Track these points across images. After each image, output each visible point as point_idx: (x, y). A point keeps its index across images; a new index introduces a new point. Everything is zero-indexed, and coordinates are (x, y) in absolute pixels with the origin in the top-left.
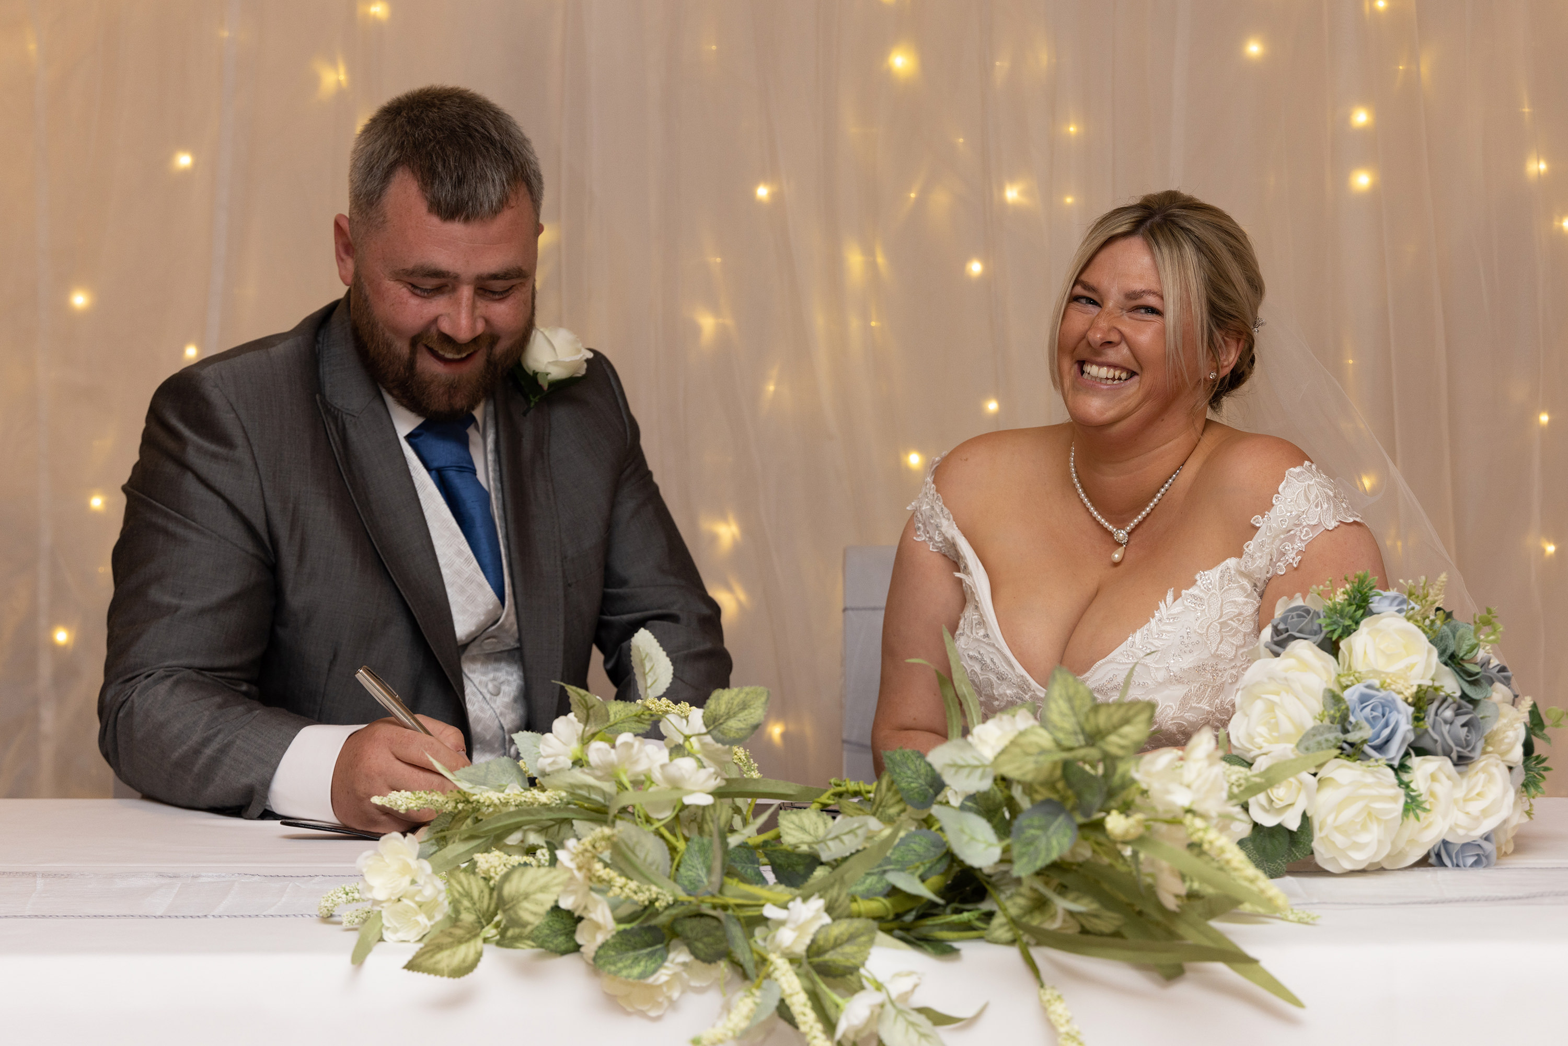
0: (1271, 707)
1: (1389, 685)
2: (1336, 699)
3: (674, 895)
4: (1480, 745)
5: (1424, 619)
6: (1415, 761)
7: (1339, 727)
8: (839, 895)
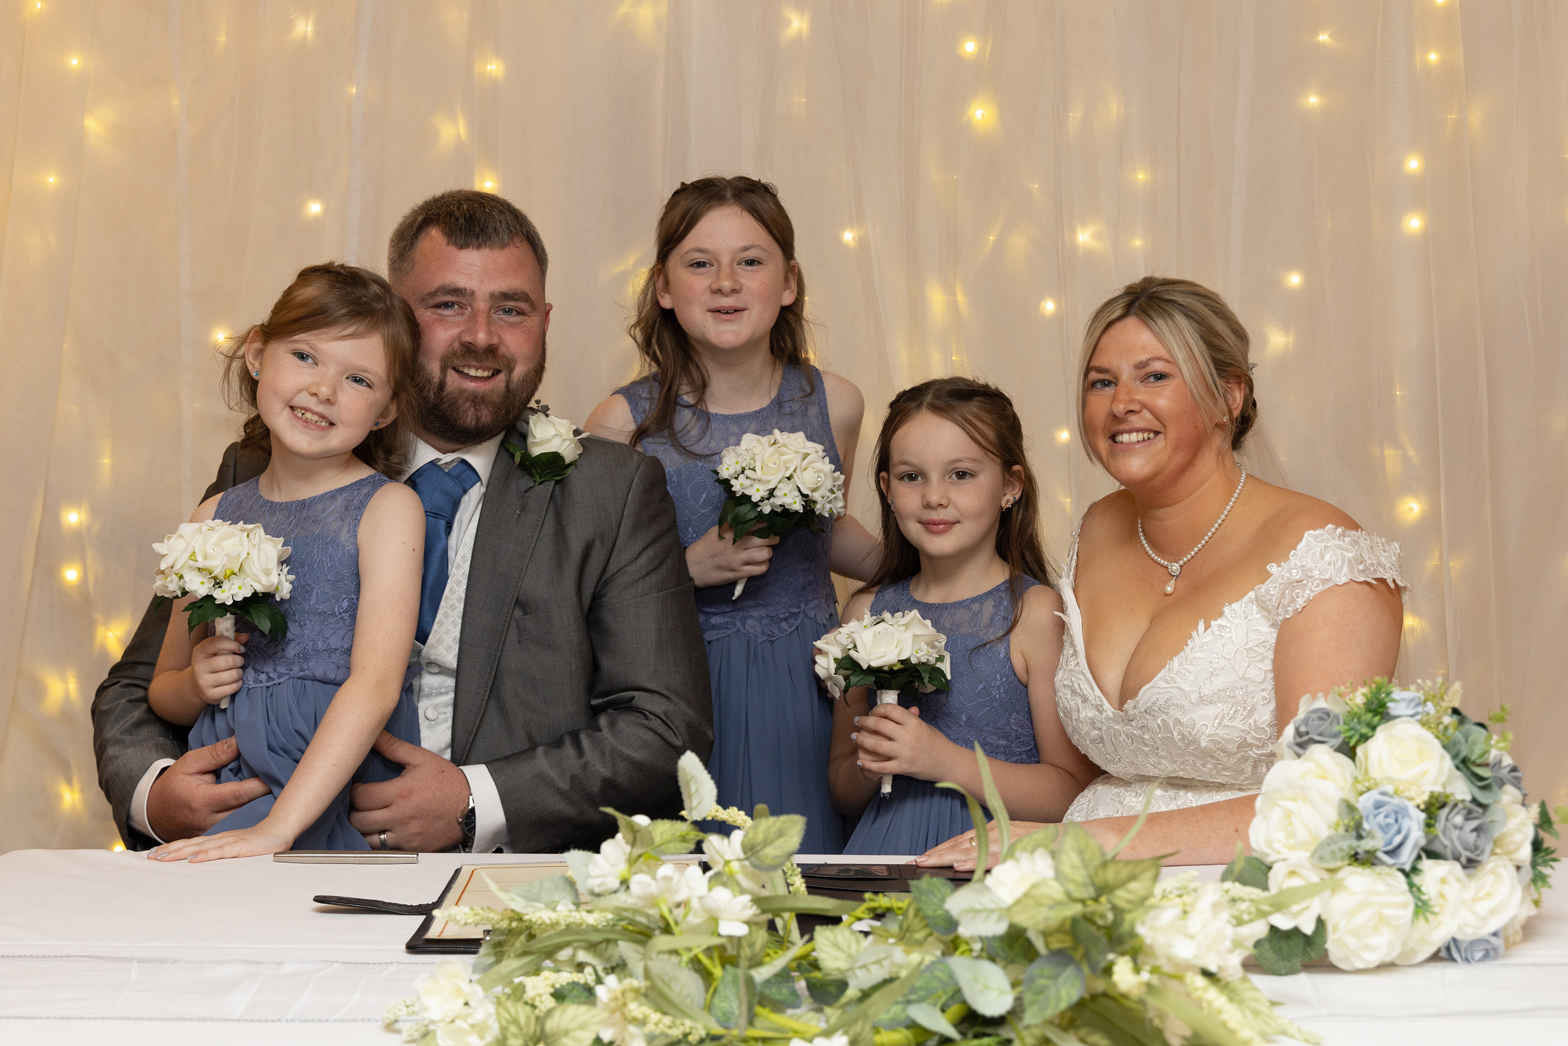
0: (1289, 814)
1: (1403, 792)
2: (1350, 808)
3: (705, 1028)
4: (1488, 848)
5: (1438, 724)
6: (1427, 864)
7: (1354, 834)
8: (863, 1029)
